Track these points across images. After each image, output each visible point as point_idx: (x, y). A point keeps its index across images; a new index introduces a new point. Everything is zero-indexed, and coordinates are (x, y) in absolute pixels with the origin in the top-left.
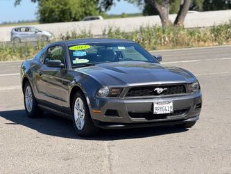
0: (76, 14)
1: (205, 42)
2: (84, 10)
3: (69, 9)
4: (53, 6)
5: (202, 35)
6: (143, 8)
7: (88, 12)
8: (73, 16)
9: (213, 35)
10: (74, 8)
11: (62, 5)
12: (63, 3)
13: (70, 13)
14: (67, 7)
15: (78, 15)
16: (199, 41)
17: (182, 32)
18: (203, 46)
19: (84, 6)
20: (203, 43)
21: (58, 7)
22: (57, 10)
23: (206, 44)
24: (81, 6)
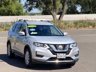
0: (14, 12)
1: (71, 27)
2: (17, 11)
3: (11, 10)
4: (5, 9)
5: (70, 25)
6: (42, 11)
7: (19, 12)
8: (13, 13)
9: (74, 25)
10: (13, 10)
11: (8, 8)
12: (9, 8)
13: (12, 12)
14: (10, 10)
15: (15, 13)
16: (68, 27)
17: (62, 23)
18: (70, 29)
19: (18, 9)
20: (70, 28)
21: (7, 9)
22: (6, 10)
23: (72, 29)
24: (16, 9)
